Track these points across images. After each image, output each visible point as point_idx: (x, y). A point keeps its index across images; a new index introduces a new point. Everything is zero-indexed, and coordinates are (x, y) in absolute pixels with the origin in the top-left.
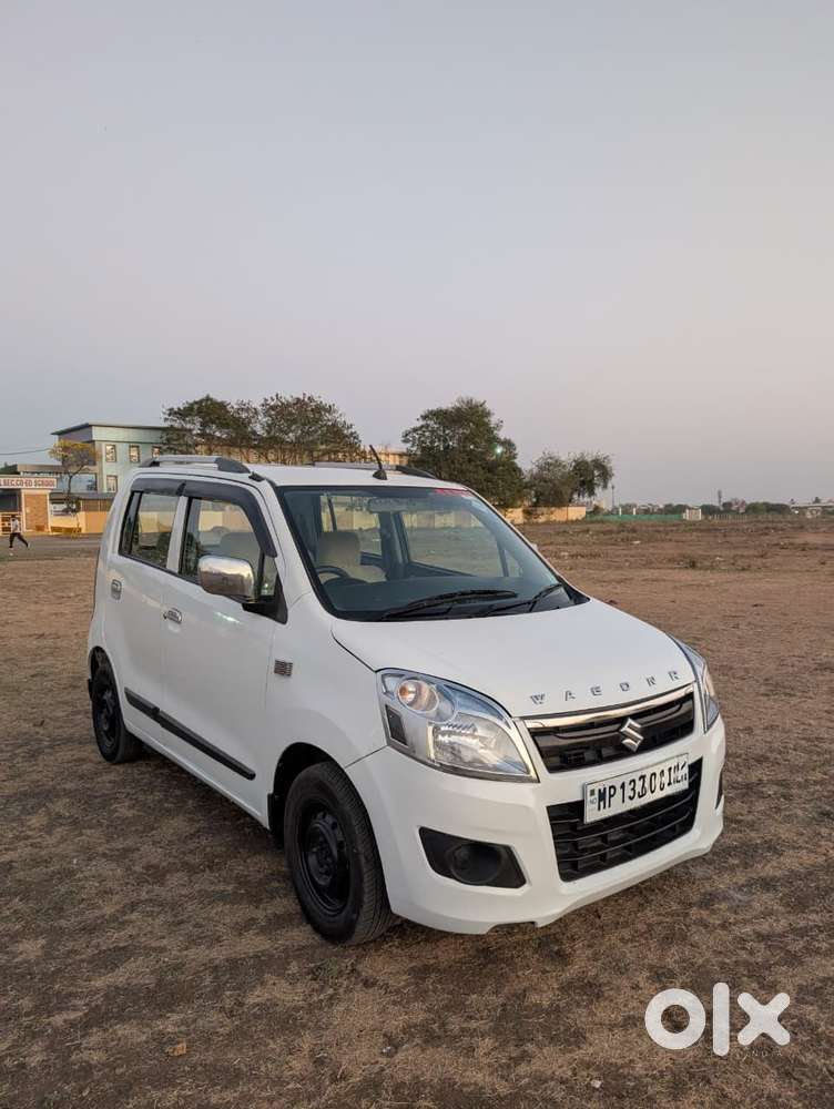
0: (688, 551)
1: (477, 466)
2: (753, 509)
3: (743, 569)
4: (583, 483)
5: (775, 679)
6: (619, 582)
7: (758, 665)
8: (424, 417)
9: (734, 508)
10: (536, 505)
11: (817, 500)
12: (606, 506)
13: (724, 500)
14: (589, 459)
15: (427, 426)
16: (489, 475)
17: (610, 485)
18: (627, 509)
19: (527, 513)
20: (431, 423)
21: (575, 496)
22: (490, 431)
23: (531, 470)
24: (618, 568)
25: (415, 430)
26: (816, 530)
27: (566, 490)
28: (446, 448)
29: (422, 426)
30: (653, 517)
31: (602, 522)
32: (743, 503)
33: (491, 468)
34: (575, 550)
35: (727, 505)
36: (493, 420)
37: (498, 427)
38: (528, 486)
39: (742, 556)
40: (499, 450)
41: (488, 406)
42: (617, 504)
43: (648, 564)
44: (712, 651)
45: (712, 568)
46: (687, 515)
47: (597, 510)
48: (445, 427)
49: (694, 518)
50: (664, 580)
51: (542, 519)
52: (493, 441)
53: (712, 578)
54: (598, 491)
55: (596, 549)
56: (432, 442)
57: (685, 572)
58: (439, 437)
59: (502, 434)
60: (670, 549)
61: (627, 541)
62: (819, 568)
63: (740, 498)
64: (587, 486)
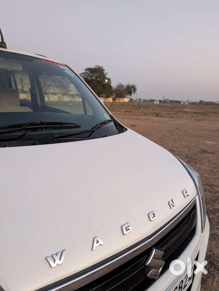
0: (156, 111)
1: (100, 85)
2: (172, 102)
3: (171, 117)
4: (129, 92)
5: (189, 155)
6: (137, 119)
7: (182, 150)
8: (86, 70)
9: (167, 101)
10: (116, 97)
11: (188, 100)
12: (134, 99)
13: (165, 99)
14: (131, 85)
15: (86, 72)
16: (103, 88)
17: (136, 93)
18: (140, 100)
19: (113, 99)
20: (88, 72)
21: (126, 95)
22: (104, 75)
23: (115, 87)
24: (137, 115)
25: (83, 73)
26: (188, 108)
27: (124, 93)
28: (92, 79)
29: (85, 73)
30: (147, 102)
31: (133, 103)
32: (169, 100)
33: (104, 86)
34: (126, 110)
35: (165, 100)
36: (105, 72)
37: (106, 74)
38: (114, 92)
39: (170, 114)
40: (106, 81)
41: (104, 68)
42: (137, 98)
43: (145, 115)
44: (167, 144)
45: (163, 116)
46: (155, 102)
47: (132, 100)
48: (92, 73)
49: (157, 103)
50: (150, 120)
51: (117, 101)
52: (105, 78)
53: (163, 119)
54: (133, 94)
55: (131, 110)
56: (88, 77)
57: (156, 117)
58: (90, 76)
59: (107, 76)
60: (151, 111)
61: (140, 108)
62: (191, 118)
63: (169, 99)
64: (130, 93)
